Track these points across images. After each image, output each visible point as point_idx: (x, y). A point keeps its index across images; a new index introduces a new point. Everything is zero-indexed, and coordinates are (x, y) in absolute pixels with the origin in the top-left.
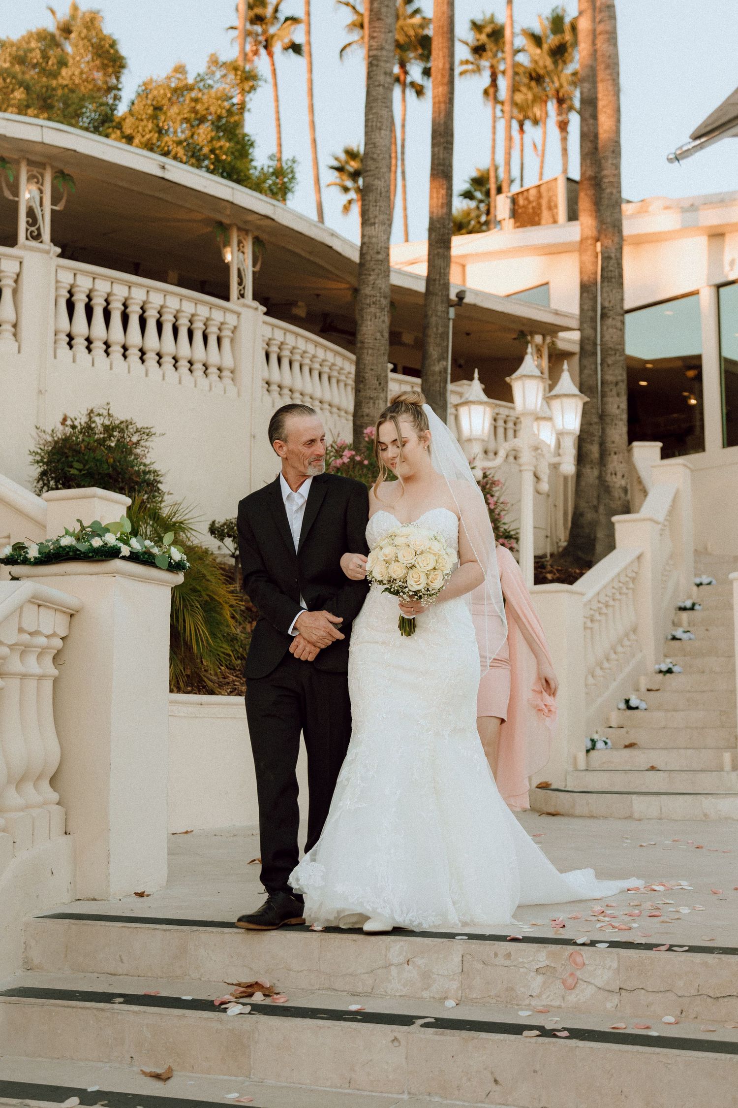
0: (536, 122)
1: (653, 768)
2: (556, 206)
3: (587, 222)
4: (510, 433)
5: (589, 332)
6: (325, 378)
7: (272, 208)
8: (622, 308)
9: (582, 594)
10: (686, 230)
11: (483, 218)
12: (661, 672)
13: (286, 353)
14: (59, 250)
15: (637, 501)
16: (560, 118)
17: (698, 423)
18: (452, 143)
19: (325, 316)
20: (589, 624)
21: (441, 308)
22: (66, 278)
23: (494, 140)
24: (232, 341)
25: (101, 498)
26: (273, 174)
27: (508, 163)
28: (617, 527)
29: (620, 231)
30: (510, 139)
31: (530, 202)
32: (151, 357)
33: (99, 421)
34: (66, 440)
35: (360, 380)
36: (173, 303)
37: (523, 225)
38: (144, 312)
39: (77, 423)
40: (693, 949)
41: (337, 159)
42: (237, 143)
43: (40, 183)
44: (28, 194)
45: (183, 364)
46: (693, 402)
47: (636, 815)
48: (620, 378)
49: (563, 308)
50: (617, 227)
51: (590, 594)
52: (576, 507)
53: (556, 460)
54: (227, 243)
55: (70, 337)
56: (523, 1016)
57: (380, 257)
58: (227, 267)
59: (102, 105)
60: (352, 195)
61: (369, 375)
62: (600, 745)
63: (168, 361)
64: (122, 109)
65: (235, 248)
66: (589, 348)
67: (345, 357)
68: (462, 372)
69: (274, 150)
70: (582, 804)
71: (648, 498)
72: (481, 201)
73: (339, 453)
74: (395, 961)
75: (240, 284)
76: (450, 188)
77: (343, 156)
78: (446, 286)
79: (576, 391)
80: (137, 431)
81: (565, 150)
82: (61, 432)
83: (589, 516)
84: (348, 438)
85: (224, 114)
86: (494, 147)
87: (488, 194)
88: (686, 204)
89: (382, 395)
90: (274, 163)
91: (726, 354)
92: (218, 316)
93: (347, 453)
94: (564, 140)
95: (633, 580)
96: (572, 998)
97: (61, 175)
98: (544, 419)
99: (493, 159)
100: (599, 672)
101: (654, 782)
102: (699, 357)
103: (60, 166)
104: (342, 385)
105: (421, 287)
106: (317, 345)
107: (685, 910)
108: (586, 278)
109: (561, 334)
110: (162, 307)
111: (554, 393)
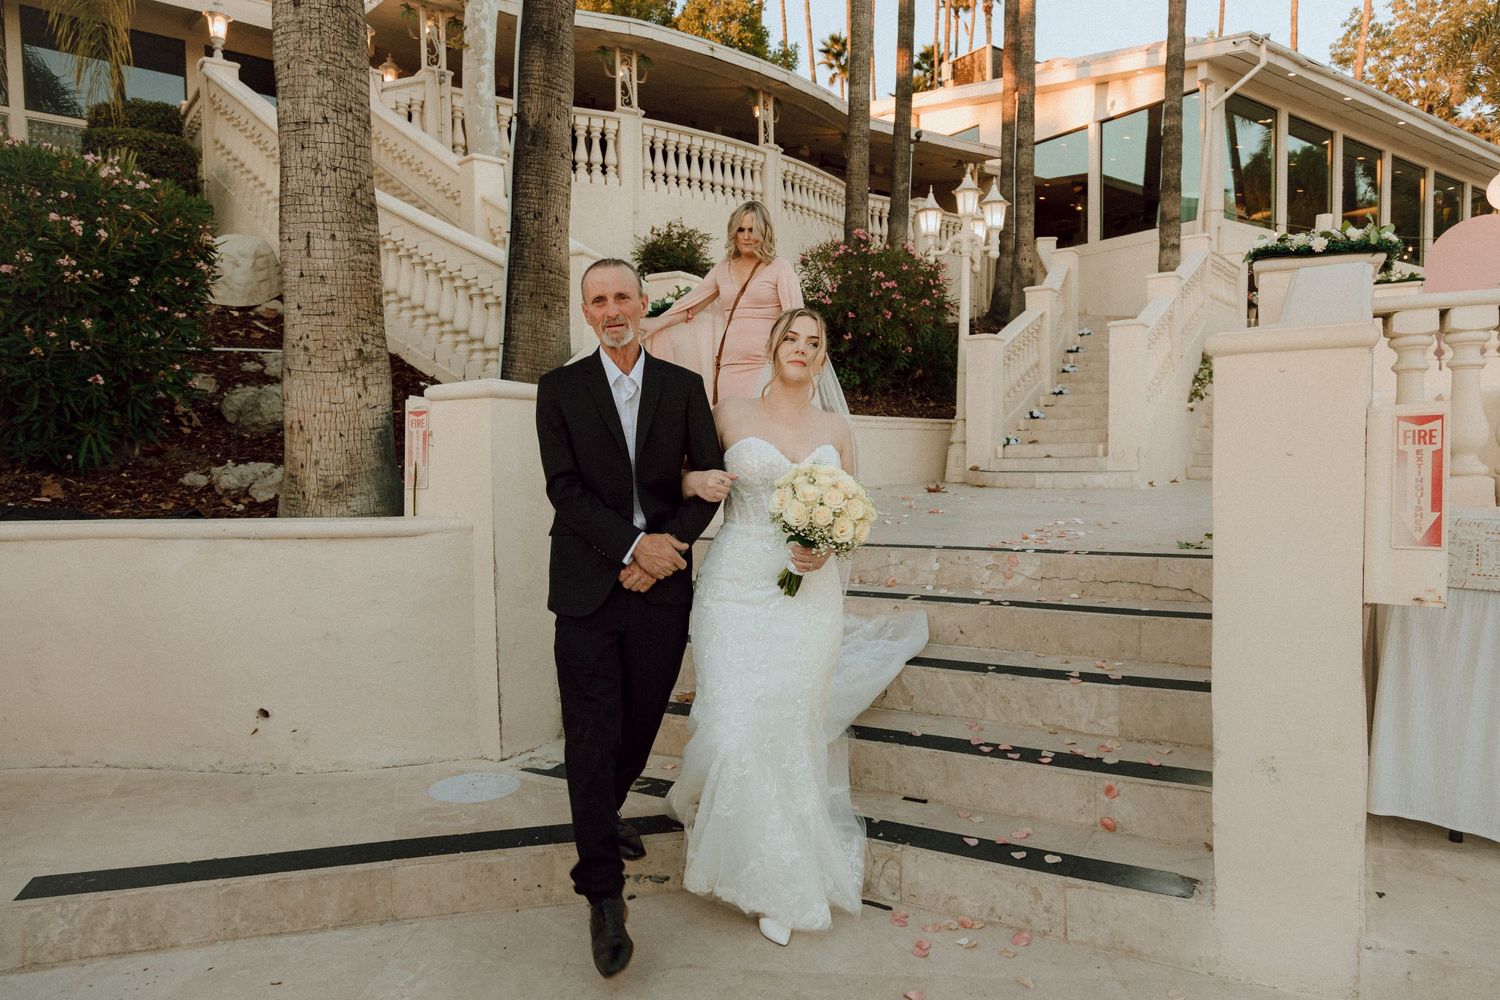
0: (967, 8)
1: (1048, 456)
2: (985, 69)
3: (1008, 77)
4: (951, 233)
5: (1007, 159)
6: (824, 197)
7: (786, 76)
8: (1033, 139)
9: (1003, 341)
10: (1079, 81)
11: (929, 84)
12: (1054, 393)
13: (797, 181)
14: (643, 112)
15: (1038, 279)
16: (986, 4)
17: (1082, 224)
18: (913, 22)
19: (822, 155)
20: (1007, 361)
21: (904, 144)
22: (649, 132)
23: (937, 24)
24: (761, 174)
25: (683, 278)
26: (782, 55)
27: (948, 40)
28: (1026, 294)
29: (1033, 82)
30: (949, 22)
31: (965, 67)
32: (707, 186)
33: (675, 230)
34: (654, 244)
35: (849, 197)
36: (721, 148)
37: (960, 84)
38: (701, 154)
39: (660, 232)
40: (1090, 553)
41: (824, 44)
42: (757, 34)
43: (629, 65)
44: (621, 73)
45: (728, 190)
46: (1080, 208)
47: (1037, 486)
48: (1030, 191)
49: (989, 143)
50: (1031, 80)
51: (1008, 341)
52: (996, 285)
53: (986, 248)
54: (756, 104)
55: (653, 174)
56: (978, 594)
57: (863, 108)
58: (756, 121)
59: (663, 10)
60: (836, 70)
61: (855, 194)
62: (1013, 441)
63: (718, 188)
64: (677, 13)
65: (762, 107)
66: (1008, 171)
67: (838, 183)
68: (920, 191)
69: (781, 38)
70: (1001, 480)
71: (1048, 276)
72: (927, 71)
73: (836, 247)
74: (894, 562)
75: (765, 132)
76: (911, 56)
77: (829, 42)
78: (909, 128)
79: (1002, 199)
80: (701, 237)
81: (989, 29)
82: (651, 238)
83: (1005, 290)
84: (841, 237)
85: (748, 12)
86: (937, 29)
87: (932, 65)
88: (1081, 61)
89: (865, 208)
90: (782, 48)
91: (1104, 173)
92: (751, 156)
93: (841, 247)
94: (989, 20)
95: (1037, 331)
96: (1010, 584)
97: (643, 58)
98: (978, 219)
99: (937, 38)
100: (1012, 394)
101: (1049, 464)
102: (1085, 176)
103: (643, 51)
104: (835, 202)
105: (890, 131)
106: (818, 174)
107: (1082, 534)
108: (1006, 119)
109: (987, 162)
110: (713, 150)
111: (985, 200)
